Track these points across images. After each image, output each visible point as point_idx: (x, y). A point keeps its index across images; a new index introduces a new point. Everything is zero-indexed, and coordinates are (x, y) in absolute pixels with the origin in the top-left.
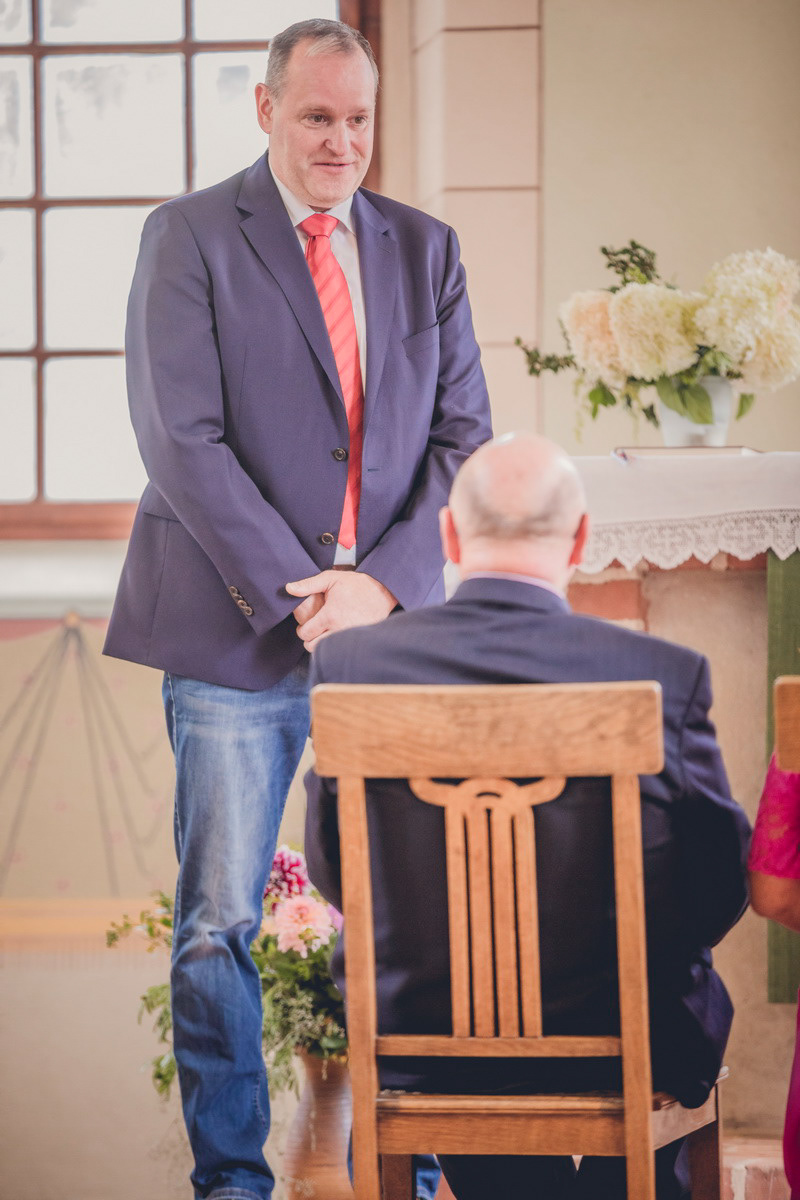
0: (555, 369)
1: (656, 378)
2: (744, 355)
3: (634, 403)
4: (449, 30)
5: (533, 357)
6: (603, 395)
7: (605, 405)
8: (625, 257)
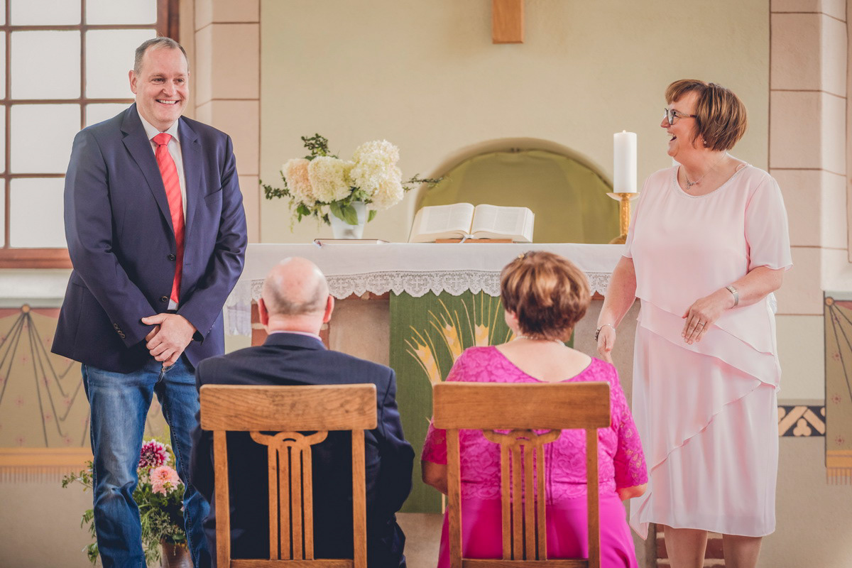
0: (279, 196)
1: (330, 202)
2: (374, 193)
3: (319, 213)
4: (214, 23)
5: (268, 190)
6: (303, 210)
7: (305, 215)
8: (313, 142)
